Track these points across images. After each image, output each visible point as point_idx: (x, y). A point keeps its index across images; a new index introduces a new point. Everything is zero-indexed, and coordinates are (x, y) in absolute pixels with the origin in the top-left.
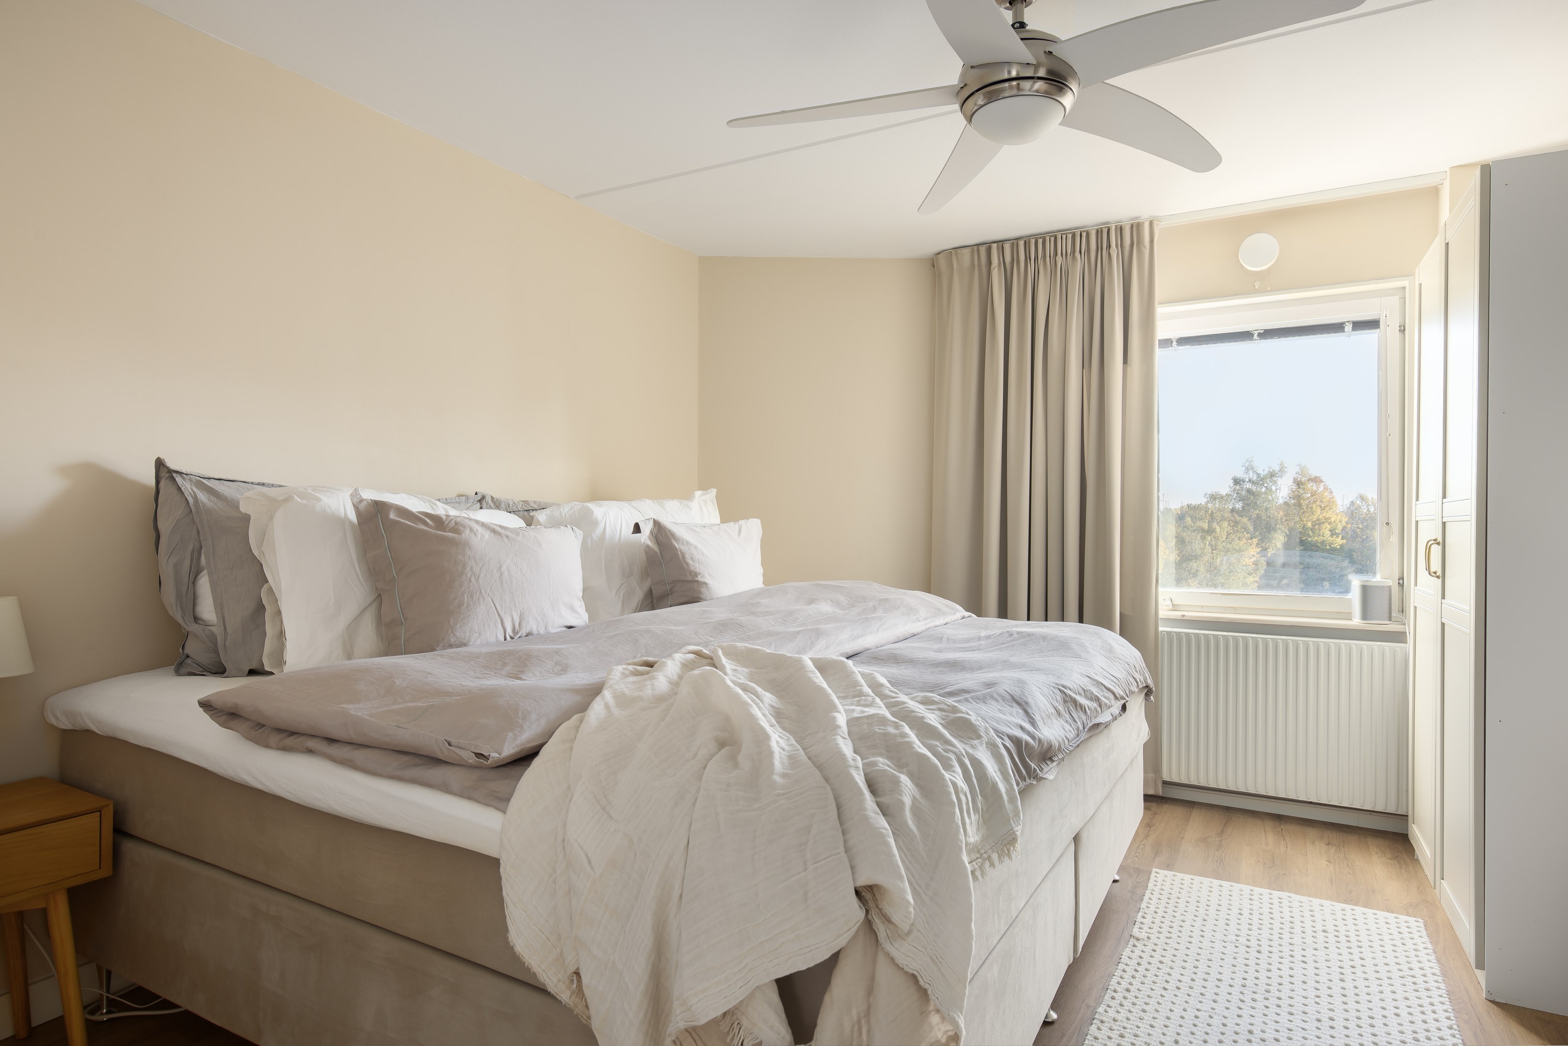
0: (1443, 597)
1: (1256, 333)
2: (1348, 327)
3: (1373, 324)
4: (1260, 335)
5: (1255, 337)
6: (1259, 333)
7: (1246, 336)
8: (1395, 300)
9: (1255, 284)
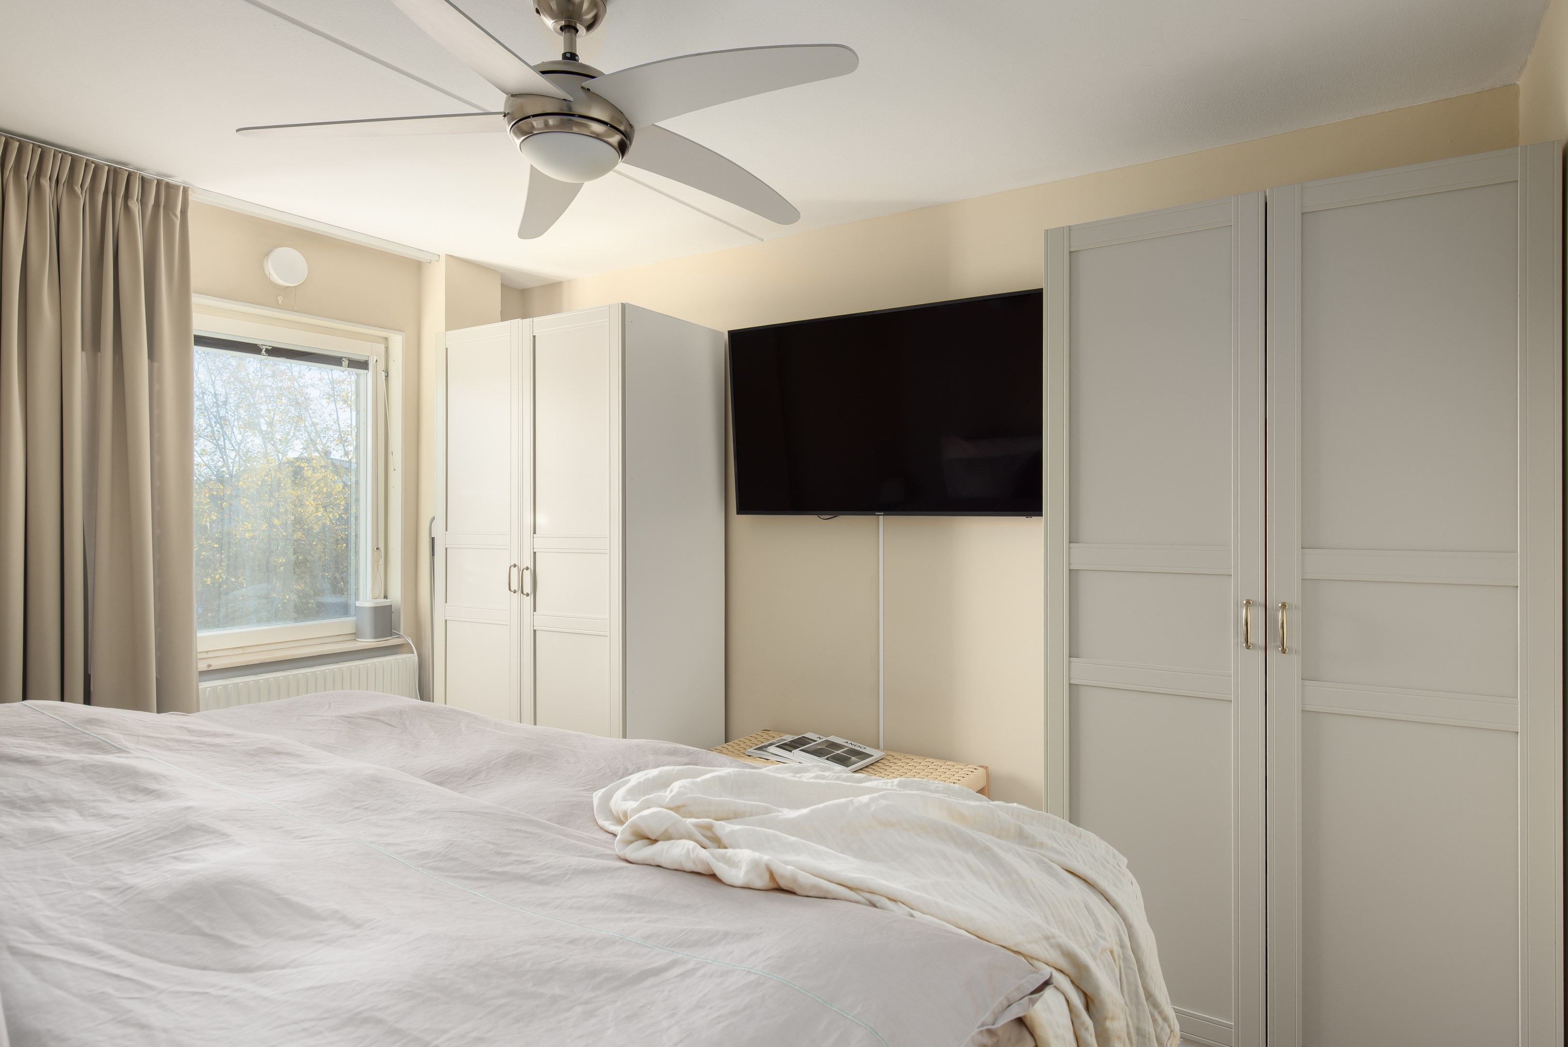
0: (535, 610)
1: (264, 347)
2: (345, 363)
3: (363, 365)
4: (267, 351)
5: (263, 352)
6: (266, 349)
7: (253, 348)
8: (381, 347)
9: (279, 298)
